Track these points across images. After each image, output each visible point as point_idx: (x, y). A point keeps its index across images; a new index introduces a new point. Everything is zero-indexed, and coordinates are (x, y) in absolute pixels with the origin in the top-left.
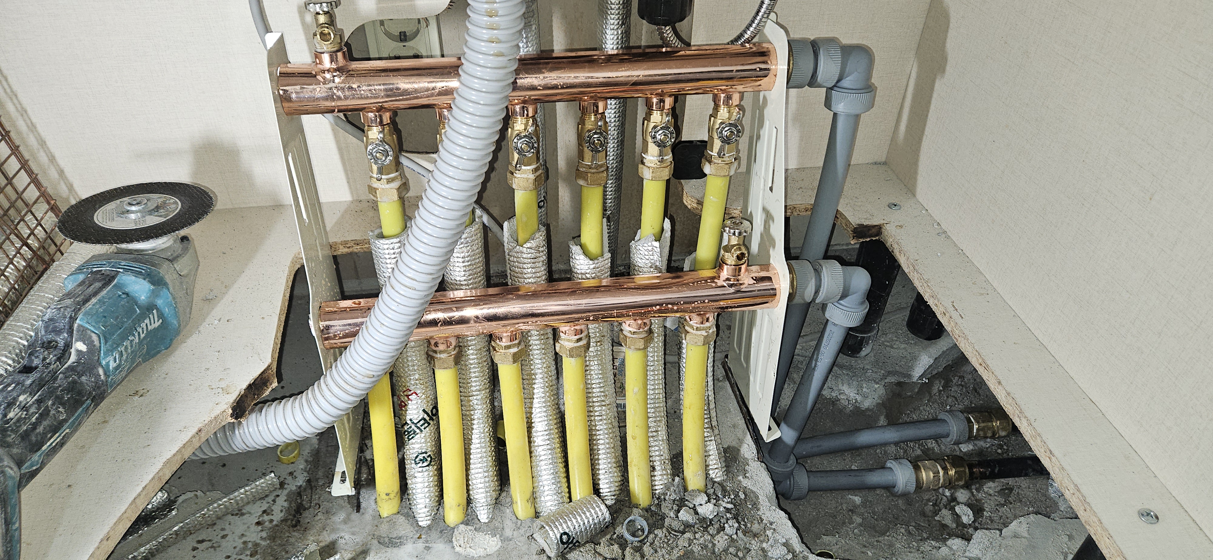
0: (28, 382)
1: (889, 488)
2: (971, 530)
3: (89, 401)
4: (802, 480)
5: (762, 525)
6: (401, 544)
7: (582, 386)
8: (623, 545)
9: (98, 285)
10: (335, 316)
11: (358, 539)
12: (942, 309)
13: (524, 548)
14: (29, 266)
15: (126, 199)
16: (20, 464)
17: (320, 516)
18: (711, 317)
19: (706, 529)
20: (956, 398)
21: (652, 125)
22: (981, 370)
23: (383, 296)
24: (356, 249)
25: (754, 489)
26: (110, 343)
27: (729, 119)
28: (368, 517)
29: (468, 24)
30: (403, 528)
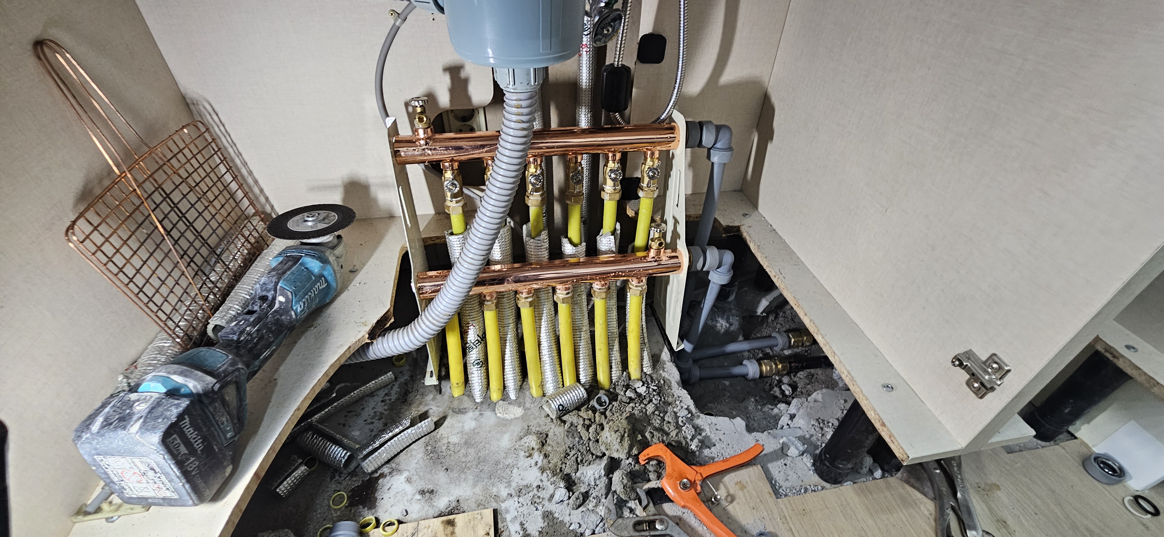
0: (252, 319)
1: (744, 376)
2: (790, 399)
3: (286, 331)
4: (697, 372)
5: (674, 399)
6: (466, 412)
7: (569, 320)
8: (594, 410)
9: (290, 263)
10: (426, 281)
11: (441, 410)
12: (774, 274)
13: (537, 414)
14: (249, 253)
15: (306, 214)
16: (248, 366)
17: (418, 397)
18: (644, 280)
19: (641, 402)
20: (782, 325)
21: (609, 169)
22: (795, 308)
23: (455, 269)
24: (437, 241)
25: (669, 378)
26: (298, 297)
27: (653, 165)
28: (446, 397)
29: (504, 112)
30: (467, 403)
